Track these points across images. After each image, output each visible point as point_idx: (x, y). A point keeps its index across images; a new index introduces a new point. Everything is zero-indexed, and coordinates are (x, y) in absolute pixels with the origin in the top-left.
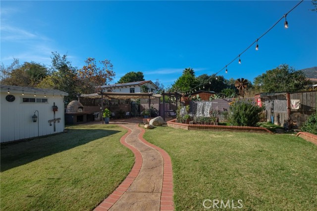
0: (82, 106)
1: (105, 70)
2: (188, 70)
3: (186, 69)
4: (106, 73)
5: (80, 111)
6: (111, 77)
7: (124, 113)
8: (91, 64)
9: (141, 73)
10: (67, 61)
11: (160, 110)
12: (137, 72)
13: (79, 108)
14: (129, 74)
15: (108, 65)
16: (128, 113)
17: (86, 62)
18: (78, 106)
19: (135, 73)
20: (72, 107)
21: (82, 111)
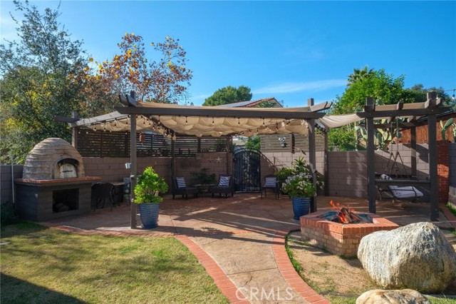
0: (76, 155)
1: (166, 65)
2: (363, 73)
3: (357, 72)
4: (169, 71)
5: (68, 174)
6: (181, 84)
7: (214, 179)
8: (133, 48)
9: (246, 89)
10: (60, 30)
11: (327, 172)
12: (237, 88)
13: (62, 162)
14: (223, 91)
15: (174, 52)
16: (224, 181)
17: (122, 46)
18: (58, 158)
19: (233, 89)
20: (38, 159)
21: (72, 174)
